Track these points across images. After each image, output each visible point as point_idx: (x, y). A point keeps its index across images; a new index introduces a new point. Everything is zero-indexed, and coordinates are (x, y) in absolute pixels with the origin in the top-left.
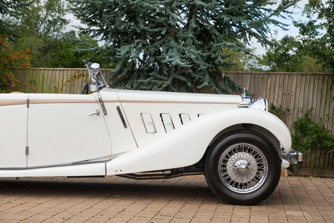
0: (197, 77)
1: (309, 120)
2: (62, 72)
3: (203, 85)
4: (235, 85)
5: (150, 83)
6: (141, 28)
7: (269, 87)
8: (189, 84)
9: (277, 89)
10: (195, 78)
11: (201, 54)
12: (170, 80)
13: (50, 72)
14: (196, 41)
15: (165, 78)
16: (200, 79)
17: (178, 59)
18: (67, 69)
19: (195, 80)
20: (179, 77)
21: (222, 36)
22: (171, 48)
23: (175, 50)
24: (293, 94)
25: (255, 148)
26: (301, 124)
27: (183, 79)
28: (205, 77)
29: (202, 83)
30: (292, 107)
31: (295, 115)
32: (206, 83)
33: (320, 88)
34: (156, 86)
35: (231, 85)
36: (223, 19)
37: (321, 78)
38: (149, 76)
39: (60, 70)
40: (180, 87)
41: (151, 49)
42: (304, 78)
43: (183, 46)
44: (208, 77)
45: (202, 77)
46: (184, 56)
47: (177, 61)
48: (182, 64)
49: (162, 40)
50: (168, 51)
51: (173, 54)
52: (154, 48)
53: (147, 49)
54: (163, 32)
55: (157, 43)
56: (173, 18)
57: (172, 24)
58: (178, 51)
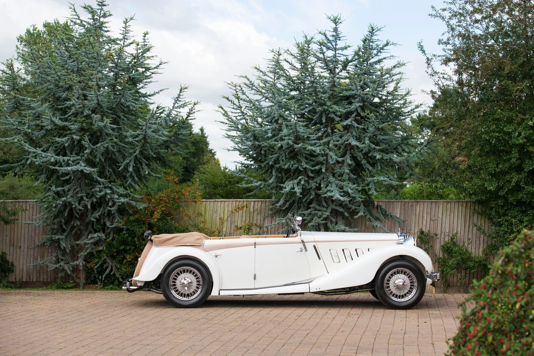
0: (353, 207)
1: (455, 244)
2: (223, 203)
3: (359, 215)
4: (387, 213)
5: (310, 214)
6: (304, 167)
7: (417, 213)
8: (346, 214)
9: (425, 215)
10: (351, 208)
11: (357, 188)
12: (329, 210)
13: (212, 203)
14: (352, 175)
15: (324, 209)
16: (355, 209)
17: (337, 194)
18: (228, 200)
19: (351, 210)
20: (337, 208)
21: (374, 171)
22: (330, 183)
23: (334, 185)
24: (440, 220)
25: (408, 271)
26: (447, 247)
27: (341, 210)
28: (360, 207)
29: (358, 213)
30: (439, 232)
31: (442, 239)
32: (361, 214)
33: (464, 214)
34: (316, 217)
35: (384, 213)
36: (375, 157)
37: (465, 205)
38: (309, 208)
39: (221, 201)
40: (337, 217)
41: (312, 184)
42: (449, 204)
43: (340, 180)
44: (363, 207)
45: (358, 208)
46: (342, 190)
47: (337, 195)
48: (342, 198)
49: (322, 176)
50: (327, 186)
51: (332, 189)
52: (315, 184)
53: (309, 184)
54: (323, 170)
55: (318, 179)
56: (331, 157)
57: (331, 162)
58: (337, 186)
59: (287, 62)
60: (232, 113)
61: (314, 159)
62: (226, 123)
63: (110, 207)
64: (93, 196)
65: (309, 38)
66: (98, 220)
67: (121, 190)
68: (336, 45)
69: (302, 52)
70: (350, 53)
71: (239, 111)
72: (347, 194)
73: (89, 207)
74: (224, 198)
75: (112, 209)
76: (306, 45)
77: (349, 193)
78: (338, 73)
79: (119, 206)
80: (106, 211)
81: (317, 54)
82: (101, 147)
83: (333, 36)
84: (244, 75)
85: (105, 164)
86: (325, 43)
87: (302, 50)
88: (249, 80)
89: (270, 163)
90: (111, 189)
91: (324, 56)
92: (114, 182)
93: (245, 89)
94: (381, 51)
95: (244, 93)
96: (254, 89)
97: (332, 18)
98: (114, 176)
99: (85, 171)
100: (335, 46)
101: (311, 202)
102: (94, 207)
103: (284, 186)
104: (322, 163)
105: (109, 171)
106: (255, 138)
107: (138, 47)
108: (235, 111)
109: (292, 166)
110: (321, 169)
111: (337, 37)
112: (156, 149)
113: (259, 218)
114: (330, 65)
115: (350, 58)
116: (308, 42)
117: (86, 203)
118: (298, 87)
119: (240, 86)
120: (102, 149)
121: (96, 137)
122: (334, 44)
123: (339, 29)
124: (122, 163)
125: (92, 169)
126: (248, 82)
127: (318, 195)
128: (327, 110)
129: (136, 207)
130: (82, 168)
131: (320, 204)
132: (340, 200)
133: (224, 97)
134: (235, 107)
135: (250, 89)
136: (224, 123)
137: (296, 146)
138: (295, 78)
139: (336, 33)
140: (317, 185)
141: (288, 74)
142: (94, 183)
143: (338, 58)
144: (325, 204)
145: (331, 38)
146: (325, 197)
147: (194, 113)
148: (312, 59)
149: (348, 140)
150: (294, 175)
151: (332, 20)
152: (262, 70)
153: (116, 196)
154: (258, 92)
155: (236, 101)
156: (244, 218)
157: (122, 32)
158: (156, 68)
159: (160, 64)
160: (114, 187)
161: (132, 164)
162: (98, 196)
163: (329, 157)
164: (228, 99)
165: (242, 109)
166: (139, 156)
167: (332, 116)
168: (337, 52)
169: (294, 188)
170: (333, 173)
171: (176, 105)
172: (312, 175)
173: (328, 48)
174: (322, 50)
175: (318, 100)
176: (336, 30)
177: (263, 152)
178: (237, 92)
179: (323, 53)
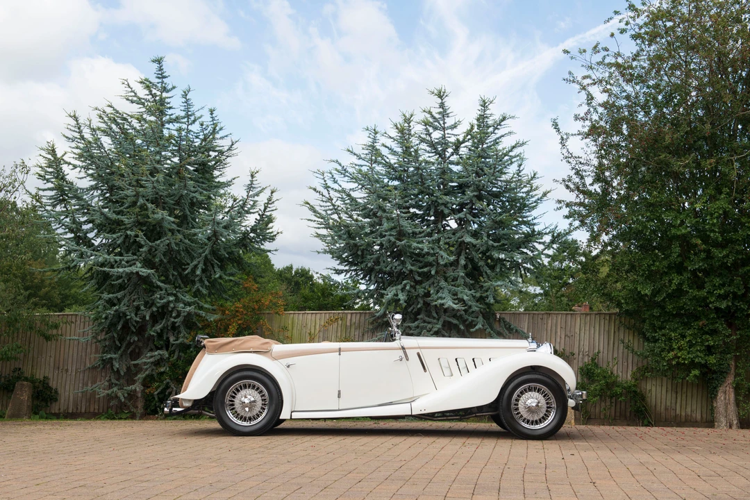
0: (470, 319)
1: (596, 366)
2: (314, 315)
3: (477, 327)
4: (512, 327)
5: (418, 327)
6: (409, 268)
7: (549, 328)
8: (461, 327)
9: (559, 330)
10: (467, 320)
11: (474, 294)
12: (441, 323)
13: (301, 316)
14: (468, 280)
15: (435, 321)
16: (472, 321)
17: (450, 301)
18: (320, 312)
19: (467, 322)
20: (451, 320)
21: (493, 274)
22: (441, 288)
23: (446, 291)
24: (577, 336)
25: (544, 388)
26: (588, 369)
27: (455, 321)
28: (479, 319)
29: (475, 325)
30: (576, 351)
31: (580, 360)
32: (479, 326)
33: (607, 329)
34: (424, 331)
35: (508, 327)
37: (608, 318)
38: (416, 320)
39: (312, 314)
40: (451, 330)
41: (420, 290)
42: (589, 317)
43: (454, 286)
44: (482, 318)
45: (475, 319)
46: (456, 297)
47: (449, 303)
48: (455, 306)
49: (431, 280)
50: (438, 292)
51: (444, 296)
52: (423, 290)
53: (415, 291)
54: (433, 272)
55: (426, 284)
56: (442, 257)
57: (442, 263)
58: (450, 292)
59: (386, 147)
60: (321, 206)
61: (421, 259)
62: (315, 221)
63: (175, 318)
64: (153, 304)
65: (408, 116)
66: (160, 335)
67: (188, 298)
68: (444, 123)
69: (402, 134)
70: (461, 131)
71: (329, 204)
72: (461, 301)
73: (148, 318)
74: (314, 310)
75: (176, 320)
76: (406, 125)
77: (464, 301)
78: (449, 157)
79: (185, 316)
80: (169, 323)
81: (422, 136)
82: (161, 244)
83: (440, 113)
84: (335, 159)
85: (168, 266)
86: (432, 123)
87: (401, 131)
88: (340, 165)
89: (369, 265)
90: (175, 295)
91: (431, 137)
92: (180, 288)
93: (337, 177)
94: (499, 127)
95: (335, 182)
96: (347, 176)
97: (436, 92)
98: (180, 281)
99: (140, 273)
100: (443, 125)
101: (418, 312)
102: (155, 319)
103: (385, 292)
104: (431, 265)
105: (173, 275)
106: (350, 235)
108: (324, 204)
109: (395, 268)
110: (430, 271)
111: (444, 114)
112: (230, 247)
113: (357, 333)
114: (439, 148)
115: (461, 139)
116: (408, 121)
117: (145, 313)
118: (401, 175)
119: (331, 173)
120: (162, 248)
121: (154, 232)
122: (441, 122)
123: (446, 104)
124: (188, 264)
125: (149, 271)
126: (339, 168)
127: (427, 304)
128: (436, 201)
129: (207, 320)
130: (138, 269)
131: (429, 316)
132: (454, 309)
133: (311, 188)
134: (324, 199)
135: (343, 176)
136: (311, 220)
137: (398, 243)
138: (396, 165)
139: (443, 108)
140: (426, 291)
141: (388, 160)
142: (155, 289)
143: (448, 139)
144: (435, 315)
145: (437, 116)
146: (436, 305)
147: (273, 202)
148: (415, 141)
149: (462, 237)
150: (397, 280)
151: (436, 95)
152: (356, 153)
153: (182, 305)
154: (352, 179)
155: (325, 192)
156: (339, 334)
157: (183, 108)
158: (229, 149)
159: (232, 145)
160: (179, 295)
161: (201, 266)
162: (158, 305)
163: (440, 258)
164: (315, 190)
165: (333, 201)
166: (209, 257)
167: (442, 208)
168: (446, 132)
169: (397, 295)
170: (445, 277)
171: (251, 193)
172: (419, 278)
173: (435, 128)
174: (428, 131)
175: (425, 190)
176: (442, 105)
177: (359, 253)
178: (325, 181)
179: (430, 135)
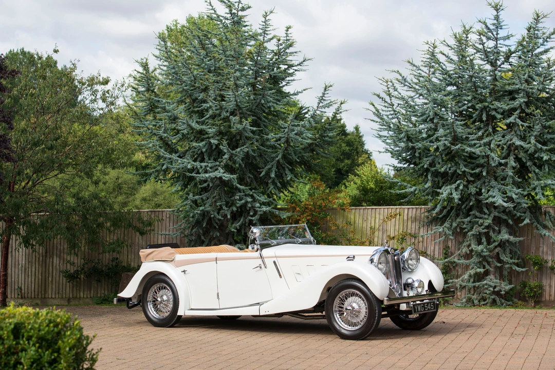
0: (518, 214)
2: (374, 210)
3: (525, 222)
5: (470, 222)
6: (463, 170)
8: (510, 222)
10: (516, 215)
11: (522, 192)
12: (491, 218)
13: (362, 211)
14: (516, 179)
15: (486, 216)
16: (521, 216)
17: (500, 199)
18: (380, 207)
19: (516, 218)
20: (500, 215)
21: (541, 173)
22: (492, 187)
23: (496, 190)
27: (505, 217)
28: (526, 214)
29: (524, 220)
32: (527, 221)
34: (477, 225)
36: (542, 158)
38: (469, 215)
39: (372, 209)
40: (500, 224)
41: (472, 189)
43: (503, 185)
44: (529, 214)
45: (523, 214)
46: (505, 195)
47: (499, 201)
48: (505, 204)
49: (482, 181)
50: (489, 191)
51: (494, 194)
52: (475, 189)
53: (468, 189)
54: (484, 174)
55: (479, 183)
56: (493, 159)
57: (493, 165)
58: (499, 190)
59: (443, 54)
60: (383, 111)
61: (473, 161)
62: (377, 122)
63: (252, 216)
64: (233, 204)
65: (467, 28)
66: (239, 231)
67: (263, 198)
68: (497, 34)
69: (460, 43)
70: (512, 44)
71: (390, 109)
72: (510, 199)
73: (229, 217)
74: (375, 205)
75: (253, 218)
76: (465, 36)
77: (513, 199)
78: (500, 65)
79: (261, 215)
80: (247, 221)
81: (476, 45)
82: (240, 151)
83: (494, 24)
84: (396, 70)
85: (245, 170)
86: (486, 33)
87: (459, 41)
88: (401, 75)
89: (425, 166)
90: (252, 196)
91: (484, 47)
92: (255, 189)
93: (397, 85)
94: (548, 40)
95: (396, 90)
96: (406, 85)
97: (493, 4)
98: (255, 183)
99: (224, 178)
100: (496, 36)
101: (471, 209)
102: (235, 217)
103: (440, 191)
104: (482, 166)
105: (249, 177)
106: (409, 139)
107: (280, 42)
108: (386, 109)
109: (450, 170)
110: (482, 172)
111: (498, 26)
112: (300, 153)
113: (413, 226)
114: (491, 57)
115: (513, 49)
116: (467, 32)
117: (226, 212)
118: (456, 82)
119: (391, 82)
120: (241, 155)
121: (235, 141)
122: (495, 33)
123: (501, 17)
124: (263, 168)
125: (232, 176)
126: (400, 78)
127: (479, 202)
128: (488, 106)
129: (280, 217)
130: (221, 175)
131: (481, 212)
132: (503, 206)
133: (375, 94)
134: (386, 105)
135: (403, 85)
136: (374, 121)
137: (453, 148)
138: (452, 72)
139: (497, 21)
140: (478, 190)
141: (444, 67)
142: (234, 191)
143: (500, 49)
144: (486, 211)
145: (492, 27)
146: (487, 203)
147: (341, 112)
148: (471, 51)
149: (511, 140)
150: (452, 179)
151: (493, 7)
152: (416, 64)
153: (258, 205)
154: (411, 88)
155: (387, 99)
156: (397, 227)
157: (261, 27)
158: (299, 65)
159: (304, 61)
160: (255, 195)
161: (274, 169)
162: (238, 205)
163: (490, 159)
164: (378, 96)
165: (394, 107)
166: (281, 161)
167: (494, 113)
168: (498, 42)
169: (451, 194)
170: (495, 176)
171: (321, 105)
172: (472, 179)
173: (489, 39)
174: (482, 41)
175: (477, 96)
176: (497, 18)
177: (417, 155)
178: (388, 88)
179: (483, 44)
